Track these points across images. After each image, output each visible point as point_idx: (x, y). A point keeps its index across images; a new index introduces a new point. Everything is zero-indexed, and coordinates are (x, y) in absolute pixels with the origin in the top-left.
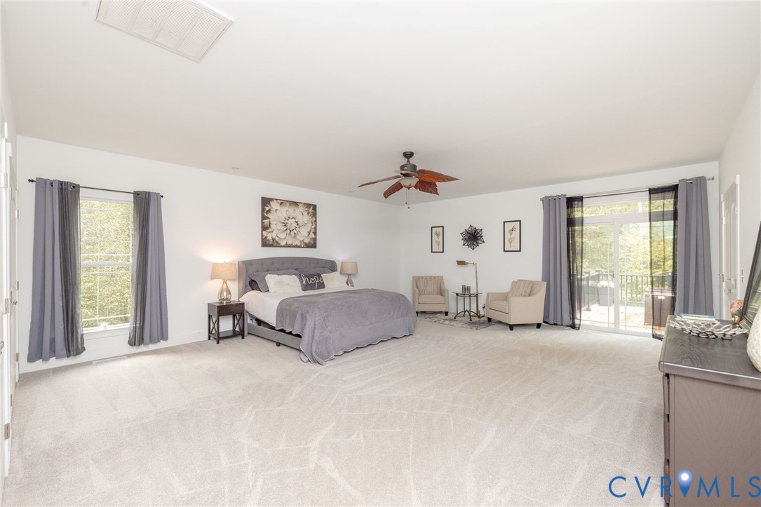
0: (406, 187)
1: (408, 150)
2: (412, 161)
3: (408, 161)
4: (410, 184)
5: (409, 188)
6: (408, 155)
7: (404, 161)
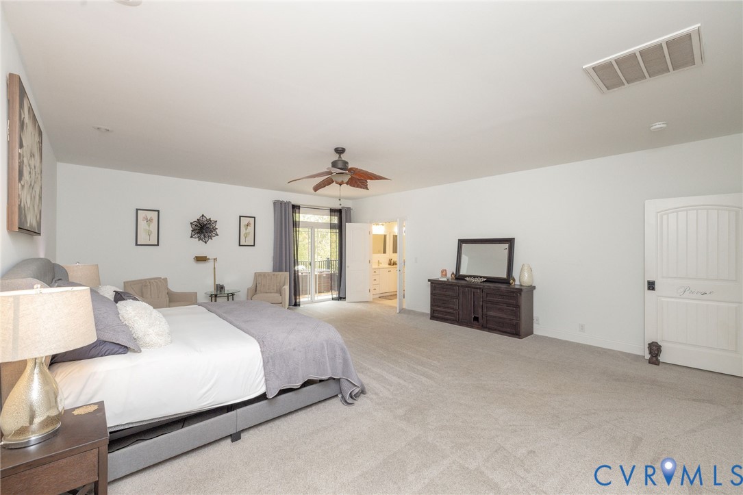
0: (337, 183)
1: (340, 146)
2: (344, 157)
3: (340, 157)
4: (343, 181)
5: (340, 185)
6: (340, 151)
7: (335, 157)
